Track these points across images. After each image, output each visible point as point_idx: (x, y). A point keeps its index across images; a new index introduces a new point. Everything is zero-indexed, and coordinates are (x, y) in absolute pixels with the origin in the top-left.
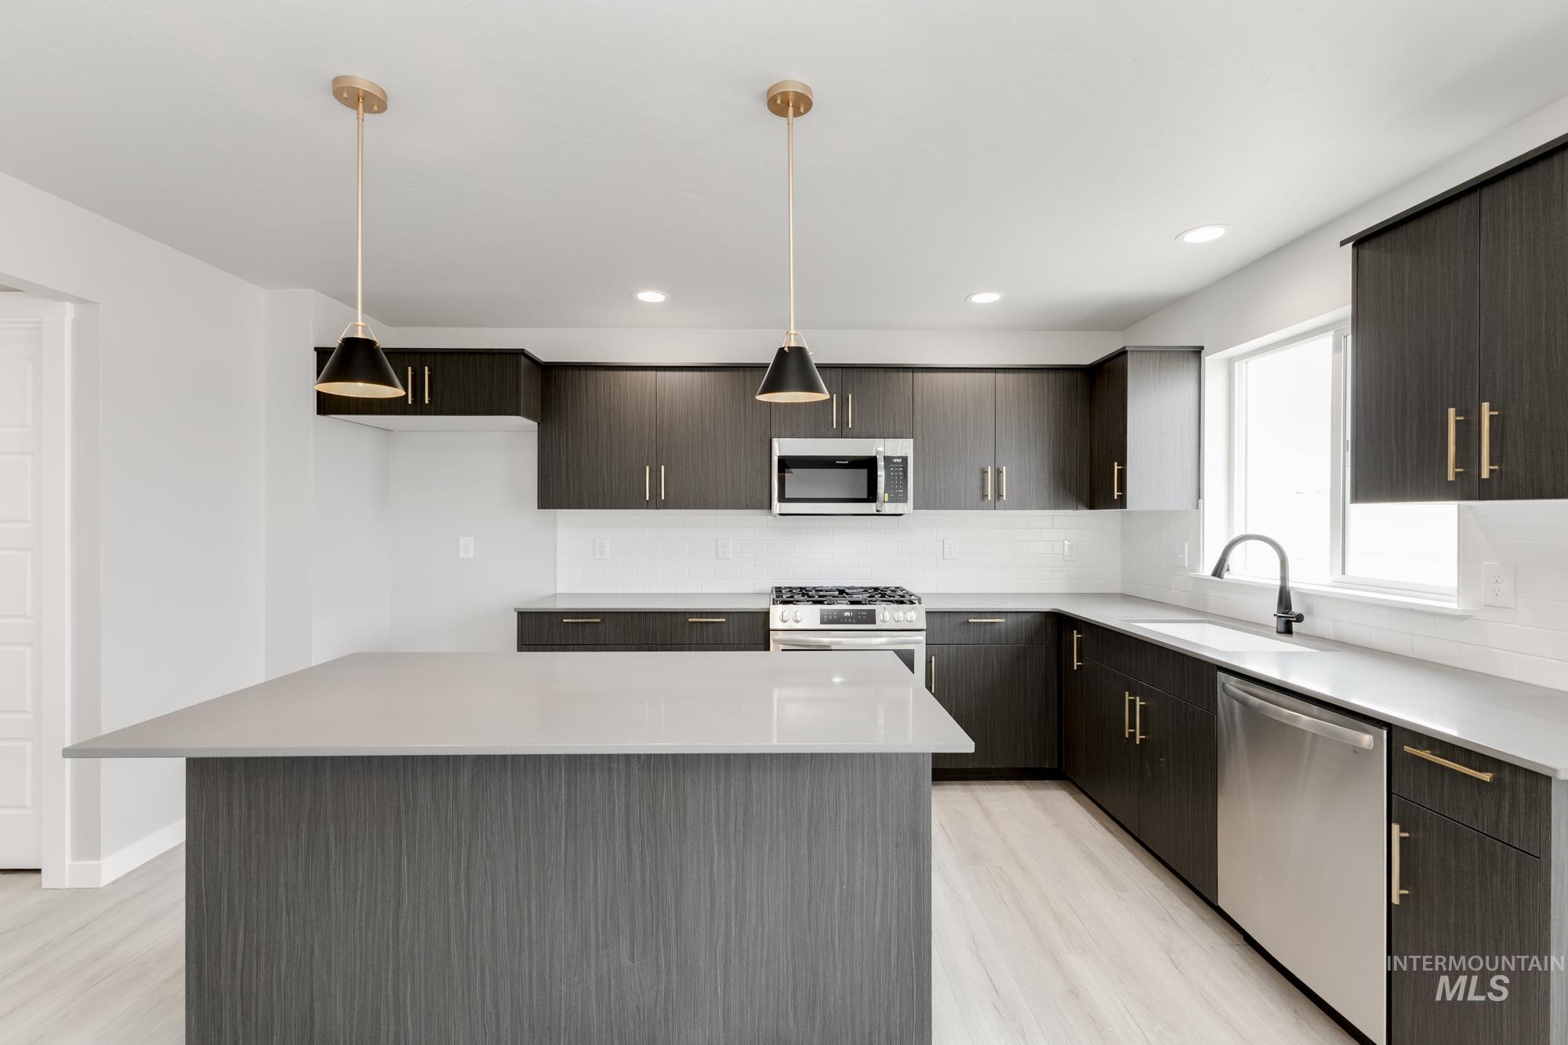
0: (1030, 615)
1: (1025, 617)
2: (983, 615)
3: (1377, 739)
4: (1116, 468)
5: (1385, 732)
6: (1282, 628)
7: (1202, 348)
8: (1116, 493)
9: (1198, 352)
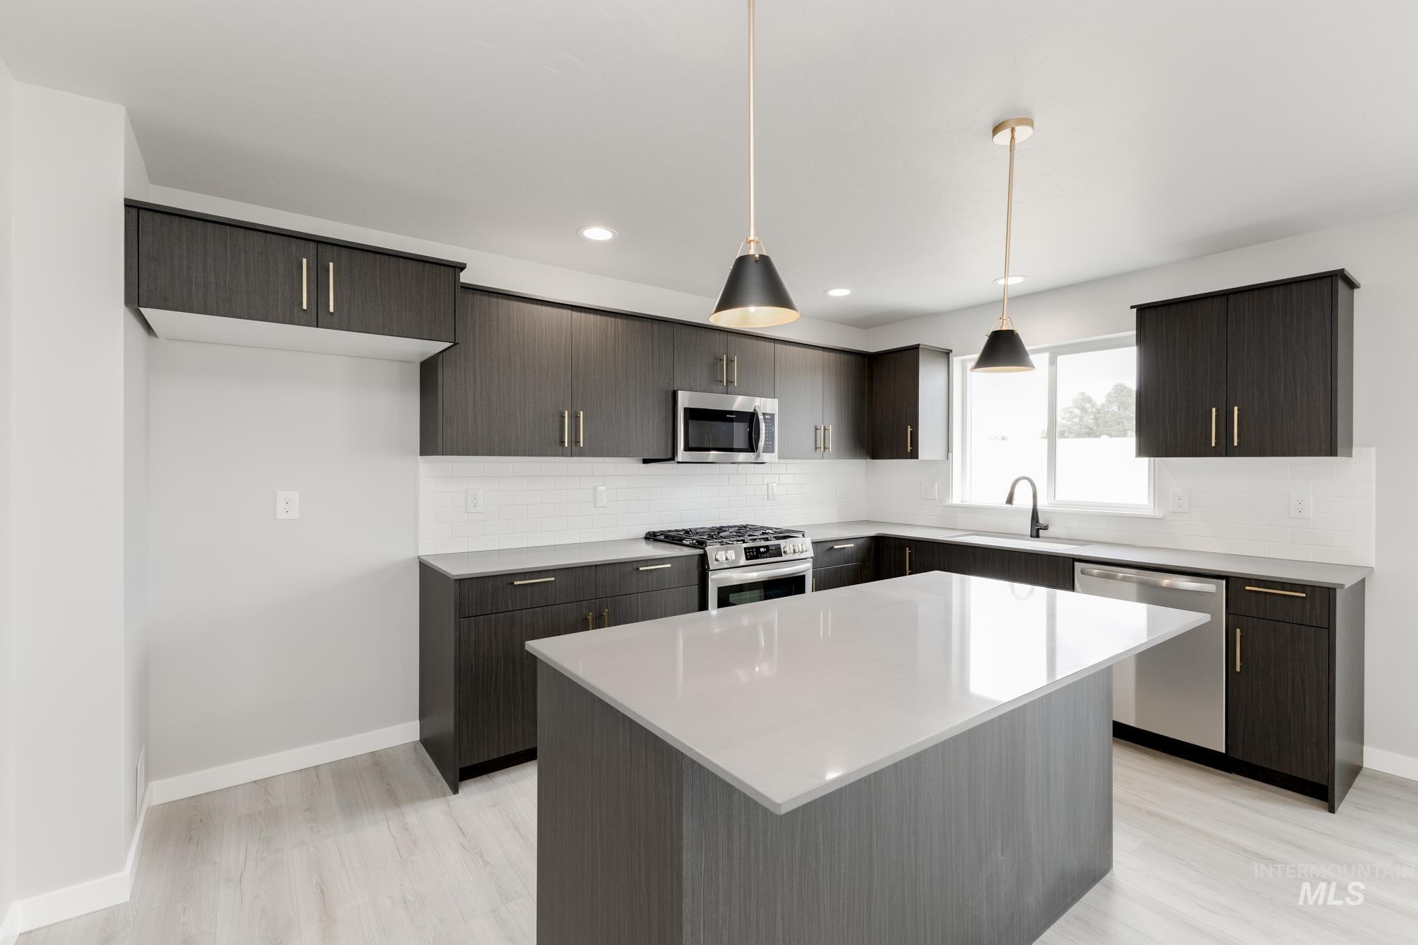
0: (864, 539)
1: (862, 541)
2: (839, 542)
3: (1218, 587)
4: (909, 430)
5: (1224, 581)
6: (1034, 534)
7: (951, 351)
8: (909, 448)
9: (947, 353)
